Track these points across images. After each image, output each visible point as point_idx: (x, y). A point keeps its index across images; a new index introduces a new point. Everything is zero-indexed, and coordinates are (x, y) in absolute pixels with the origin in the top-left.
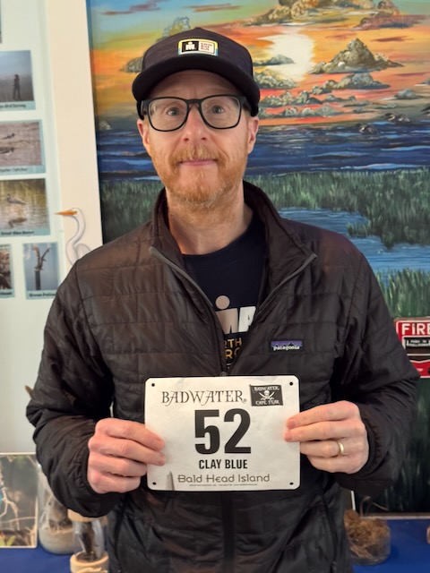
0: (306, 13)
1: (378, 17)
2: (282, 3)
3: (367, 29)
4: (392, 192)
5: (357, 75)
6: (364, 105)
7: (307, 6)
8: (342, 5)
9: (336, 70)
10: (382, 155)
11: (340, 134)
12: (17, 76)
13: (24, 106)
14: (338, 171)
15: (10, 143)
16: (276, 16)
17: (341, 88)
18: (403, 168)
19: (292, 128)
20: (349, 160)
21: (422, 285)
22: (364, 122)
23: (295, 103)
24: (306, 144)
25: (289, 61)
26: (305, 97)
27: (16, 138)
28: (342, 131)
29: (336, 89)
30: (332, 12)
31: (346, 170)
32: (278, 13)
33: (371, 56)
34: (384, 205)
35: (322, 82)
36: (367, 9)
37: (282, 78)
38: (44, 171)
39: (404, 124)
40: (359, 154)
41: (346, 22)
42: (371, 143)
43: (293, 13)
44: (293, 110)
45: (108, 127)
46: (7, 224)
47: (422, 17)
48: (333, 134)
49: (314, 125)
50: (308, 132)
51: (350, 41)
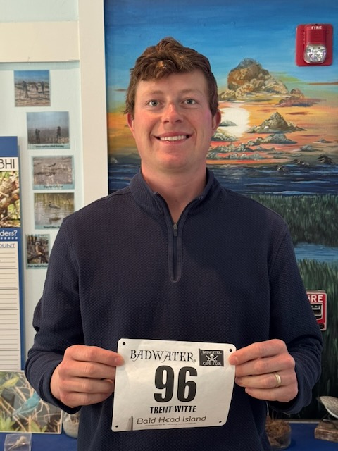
0: (245, 95)
1: (290, 99)
2: (230, 88)
3: (284, 106)
4: (297, 209)
5: (276, 135)
6: (280, 154)
7: (246, 90)
8: (268, 90)
9: (263, 131)
10: (291, 185)
11: (264, 171)
12: (59, 127)
13: (63, 146)
14: (263, 194)
15: (53, 170)
16: (226, 96)
17: (266, 143)
18: (304, 195)
19: (235, 166)
20: (270, 188)
21: (315, 270)
22: (280, 164)
23: (236, 151)
24: (243, 176)
25: (233, 124)
26: (243, 147)
27: (56, 167)
28: (266, 169)
29: (263, 143)
30: (261, 95)
31: (268, 194)
32: (227, 94)
33: (286, 123)
34: (292, 218)
35: (254, 138)
36: (284, 94)
37: (228, 135)
38: (73, 188)
39: (306, 167)
40: (277, 184)
41: (270, 102)
42: (284, 178)
43: (237, 94)
44: (235, 155)
45: (116, 162)
46: (48, 221)
47: (319, 100)
48: (260, 171)
49: (248, 165)
50: (244, 169)
51: (273, 113)
